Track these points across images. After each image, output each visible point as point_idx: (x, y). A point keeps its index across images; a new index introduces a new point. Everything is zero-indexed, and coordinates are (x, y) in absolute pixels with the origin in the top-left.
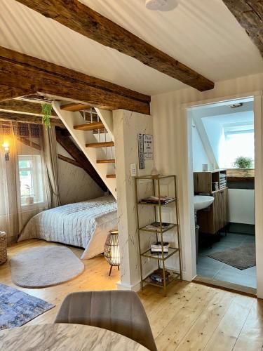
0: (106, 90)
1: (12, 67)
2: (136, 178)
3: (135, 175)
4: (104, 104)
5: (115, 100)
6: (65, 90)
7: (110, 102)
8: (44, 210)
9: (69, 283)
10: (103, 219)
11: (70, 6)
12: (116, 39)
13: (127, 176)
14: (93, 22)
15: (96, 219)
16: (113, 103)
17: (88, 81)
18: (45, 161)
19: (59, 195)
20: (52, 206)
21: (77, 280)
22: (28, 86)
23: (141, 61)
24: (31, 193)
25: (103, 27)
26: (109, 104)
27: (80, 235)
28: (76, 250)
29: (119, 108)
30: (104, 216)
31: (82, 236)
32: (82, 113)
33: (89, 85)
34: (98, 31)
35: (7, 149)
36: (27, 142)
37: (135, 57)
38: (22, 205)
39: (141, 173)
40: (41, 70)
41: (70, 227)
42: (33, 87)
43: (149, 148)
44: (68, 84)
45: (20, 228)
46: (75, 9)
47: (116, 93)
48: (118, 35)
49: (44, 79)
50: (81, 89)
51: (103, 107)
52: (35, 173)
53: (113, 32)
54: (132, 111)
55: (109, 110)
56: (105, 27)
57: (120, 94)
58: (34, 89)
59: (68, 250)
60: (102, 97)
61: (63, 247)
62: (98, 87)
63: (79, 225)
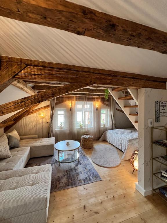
0: (134, 78)
1: (81, 74)
2: (152, 128)
3: (152, 126)
4: (132, 86)
5: (140, 83)
6: (108, 81)
7: (136, 85)
8: (109, 130)
9: (112, 169)
10: (133, 141)
11: (89, 16)
12: (133, 36)
13: (145, 125)
14: (111, 25)
15: (129, 140)
16: (138, 85)
17: (122, 75)
18: (111, 111)
19: (115, 125)
20: (112, 129)
21: (116, 169)
22: (88, 82)
23: (159, 51)
24: (105, 122)
25: (120, 28)
26: (135, 86)
27: (121, 145)
28: (119, 151)
29: (142, 88)
30: (134, 139)
31: (122, 145)
32: (123, 92)
33: (123, 77)
34: (117, 32)
35: (97, 106)
36: (104, 104)
37: (152, 49)
38: (101, 127)
39: (156, 124)
40: (96, 73)
41: (117, 140)
42: (91, 82)
43: (164, 109)
44: (110, 78)
45: (100, 136)
46: (94, 17)
47: (141, 79)
48: (135, 31)
49: (97, 77)
50: (118, 80)
51: (132, 88)
52: (107, 116)
53: (130, 29)
54: (152, 88)
55: (136, 89)
56: (122, 27)
57: (143, 79)
58: (92, 83)
59: (116, 149)
60: (131, 83)
61: (114, 148)
62: (129, 78)
63: (121, 140)
